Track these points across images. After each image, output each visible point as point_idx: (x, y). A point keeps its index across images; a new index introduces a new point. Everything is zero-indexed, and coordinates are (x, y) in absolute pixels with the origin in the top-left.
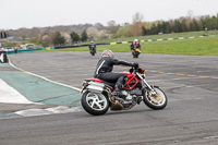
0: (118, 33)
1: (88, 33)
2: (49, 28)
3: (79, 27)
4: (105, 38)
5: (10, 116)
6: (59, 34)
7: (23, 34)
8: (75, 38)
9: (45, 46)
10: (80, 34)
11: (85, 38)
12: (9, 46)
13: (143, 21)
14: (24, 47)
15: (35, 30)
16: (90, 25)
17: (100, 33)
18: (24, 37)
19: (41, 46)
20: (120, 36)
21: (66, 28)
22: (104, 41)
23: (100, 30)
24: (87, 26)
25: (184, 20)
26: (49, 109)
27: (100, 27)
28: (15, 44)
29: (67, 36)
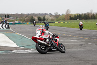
0: (59, 18)
1: (46, 17)
2: (29, 14)
3: (42, 14)
4: (53, 20)
5: (9, 52)
6: (33, 17)
7: (17, 16)
8: (40, 19)
9: (26, 22)
10: (42, 18)
11: (44, 19)
12: (10, 21)
13: (70, 13)
14: (17, 22)
15: (22, 15)
16: (47, 14)
17: (51, 18)
18: (17, 18)
19: (24, 22)
20: (60, 20)
21: (36, 15)
22: (52, 21)
23: (51, 16)
24: (46, 14)
25: (89, 14)
26: (27, 51)
27: (51, 15)
28: (13, 21)
29: (36, 18)
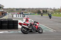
0: (56, 11)
2: (37, 8)
3: (45, 9)
4: (52, 12)
6: (39, 10)
7: (29, 10)
9: (35, 13)
10: (45, 11)
12: (25, 13)
14: (29, 13)
15: (33, 9)
16: (48, 8)
18: (29, 11)
19: (34, 13)
21: (41, 9)
23: (51, 10)
27: (51, 9)
28: (27, 12)
